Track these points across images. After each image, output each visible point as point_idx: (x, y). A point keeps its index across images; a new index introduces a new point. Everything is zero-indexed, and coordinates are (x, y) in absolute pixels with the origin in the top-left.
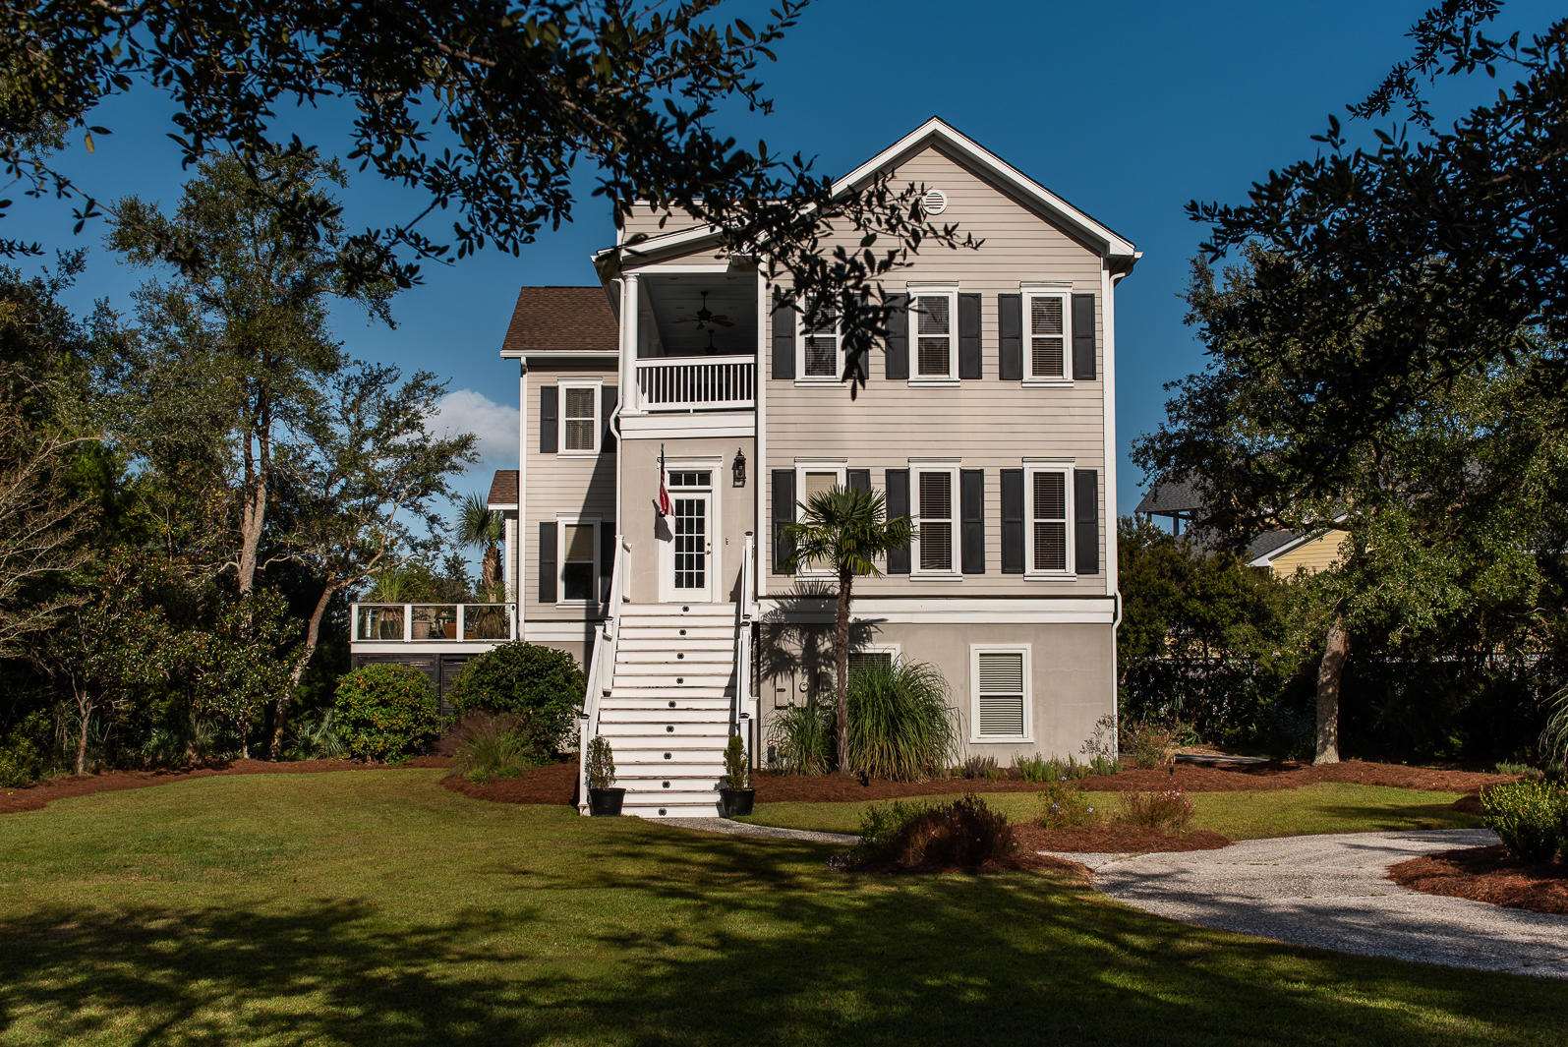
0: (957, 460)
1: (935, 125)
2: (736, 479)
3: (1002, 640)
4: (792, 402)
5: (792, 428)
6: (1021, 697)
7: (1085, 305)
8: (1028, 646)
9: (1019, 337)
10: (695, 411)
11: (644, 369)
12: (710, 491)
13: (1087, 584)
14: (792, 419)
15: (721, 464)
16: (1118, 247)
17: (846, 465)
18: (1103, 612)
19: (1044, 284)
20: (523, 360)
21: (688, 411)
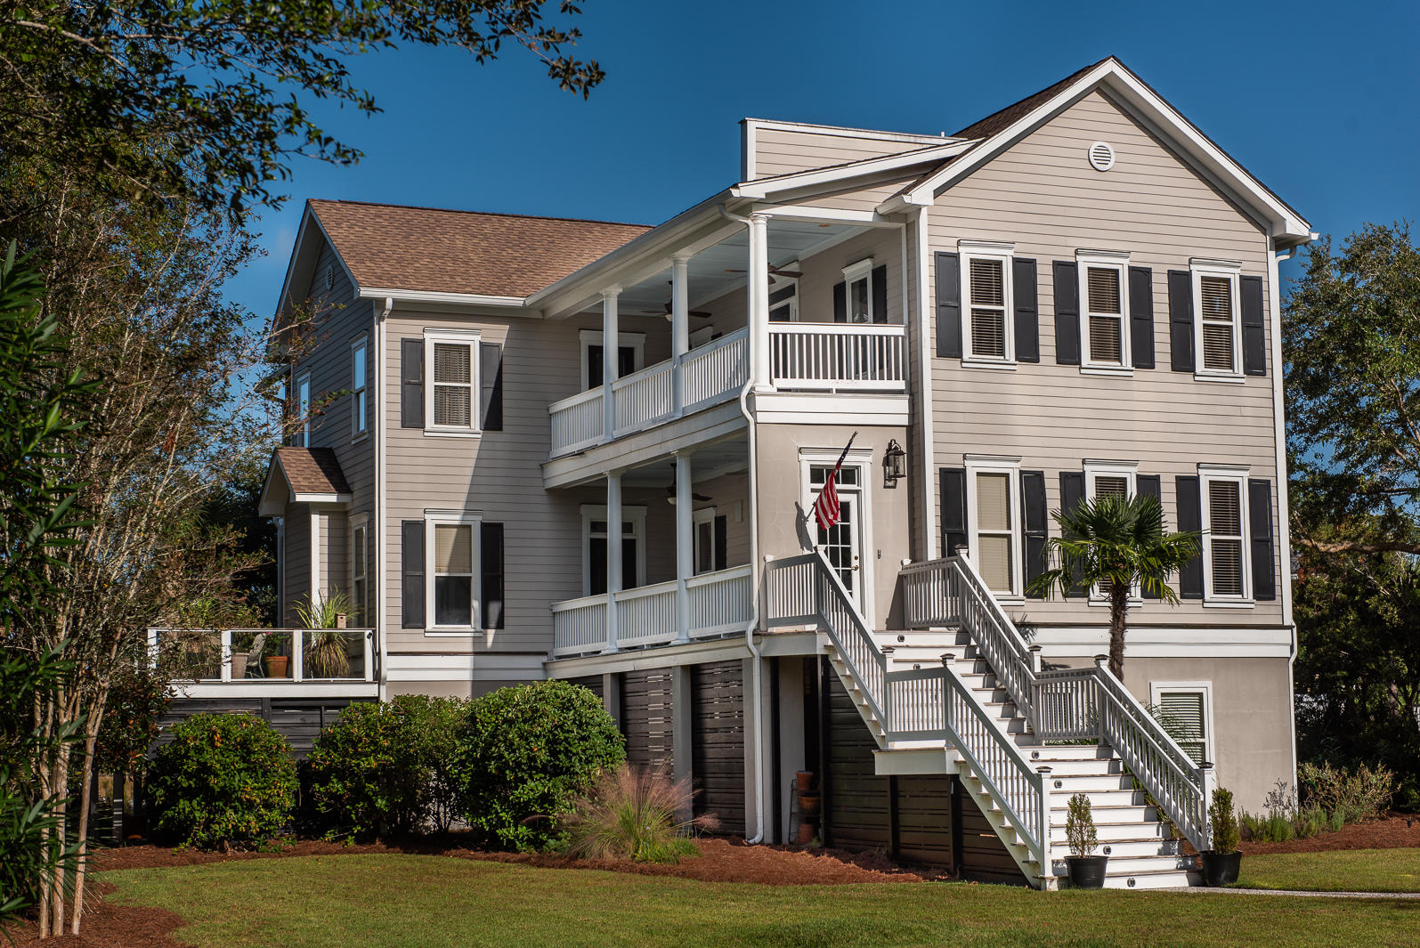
0: (1133, 463)
1: (1110, 67)
2: (888, 478)
3: (1182, 676)
4: (959, 386)
5: (959, 418)
6: (1203, 744)
7: (1252, 287)
8: (1209, 683)
9: (1191, 323)
10: (838, 391)
11: (776, 335)
12: (857, 492)
13: (1263, 612)
14: (960, 407)
15: (870, 459)
16: (1295, 227)
17: (1018, 465)
18: (1281, 644)
19: (1213, 262)
20: (389, 303)
21: (828, 391)
